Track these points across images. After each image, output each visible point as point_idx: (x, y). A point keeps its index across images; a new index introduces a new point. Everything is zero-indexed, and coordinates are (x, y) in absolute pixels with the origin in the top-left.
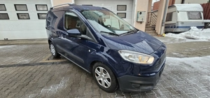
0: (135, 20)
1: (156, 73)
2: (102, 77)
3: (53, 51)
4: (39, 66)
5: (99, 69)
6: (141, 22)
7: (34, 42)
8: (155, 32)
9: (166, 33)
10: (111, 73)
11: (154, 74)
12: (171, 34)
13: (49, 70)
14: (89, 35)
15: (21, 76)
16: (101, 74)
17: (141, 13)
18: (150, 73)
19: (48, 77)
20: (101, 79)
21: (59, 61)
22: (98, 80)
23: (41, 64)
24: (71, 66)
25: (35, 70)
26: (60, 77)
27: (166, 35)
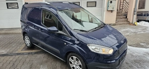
0: (105, 9)
1: (116, 60)
2: (75, 64)
3: (28, 42)
4: (17, 56)
5: (72, 58)
6: (112, 11)
7: (3, 32)
8: (127, 21)
9: (138, 21)
10: (82, 60)
11: (114, 61)
12: (144, 22)
13: (28, 60)
14: (65, 32)
15: (5, 65)
16: (74, 62)
17: (111, 2)
18: (111, 61)
19: (29, 65)
20: (74, 66)
21: (34, 51)
22: (72, 66)
23: (18, 54)
24: (46, 55)
25: (14, 60)
26: (38, 65)
27: (138, 23)
